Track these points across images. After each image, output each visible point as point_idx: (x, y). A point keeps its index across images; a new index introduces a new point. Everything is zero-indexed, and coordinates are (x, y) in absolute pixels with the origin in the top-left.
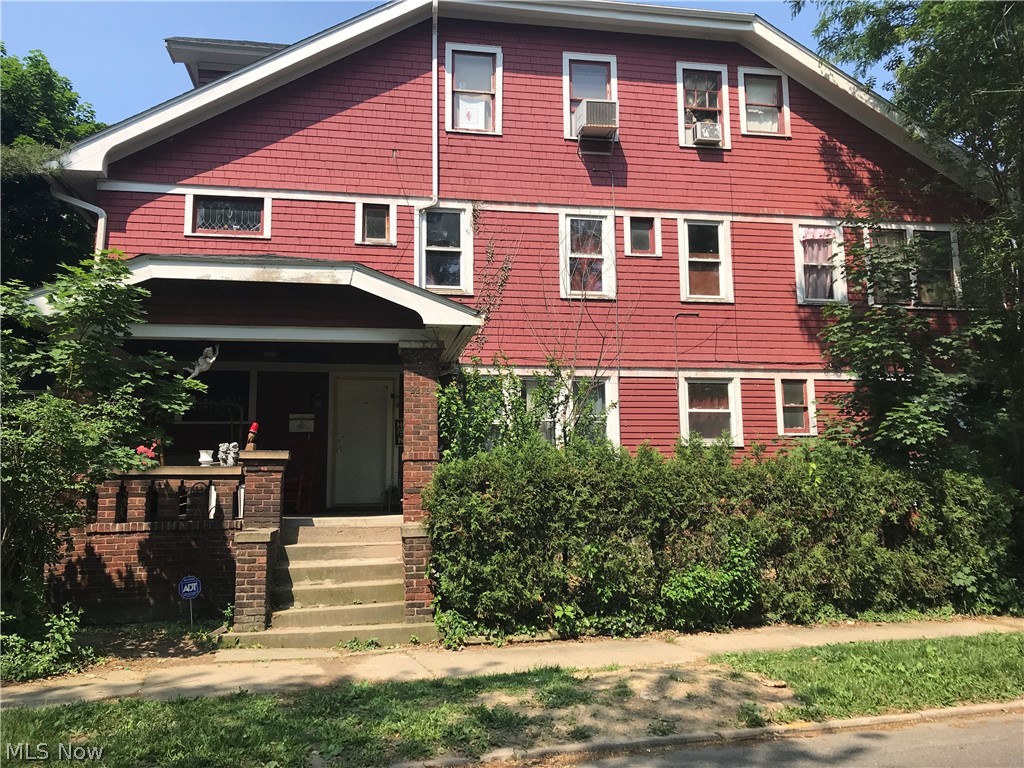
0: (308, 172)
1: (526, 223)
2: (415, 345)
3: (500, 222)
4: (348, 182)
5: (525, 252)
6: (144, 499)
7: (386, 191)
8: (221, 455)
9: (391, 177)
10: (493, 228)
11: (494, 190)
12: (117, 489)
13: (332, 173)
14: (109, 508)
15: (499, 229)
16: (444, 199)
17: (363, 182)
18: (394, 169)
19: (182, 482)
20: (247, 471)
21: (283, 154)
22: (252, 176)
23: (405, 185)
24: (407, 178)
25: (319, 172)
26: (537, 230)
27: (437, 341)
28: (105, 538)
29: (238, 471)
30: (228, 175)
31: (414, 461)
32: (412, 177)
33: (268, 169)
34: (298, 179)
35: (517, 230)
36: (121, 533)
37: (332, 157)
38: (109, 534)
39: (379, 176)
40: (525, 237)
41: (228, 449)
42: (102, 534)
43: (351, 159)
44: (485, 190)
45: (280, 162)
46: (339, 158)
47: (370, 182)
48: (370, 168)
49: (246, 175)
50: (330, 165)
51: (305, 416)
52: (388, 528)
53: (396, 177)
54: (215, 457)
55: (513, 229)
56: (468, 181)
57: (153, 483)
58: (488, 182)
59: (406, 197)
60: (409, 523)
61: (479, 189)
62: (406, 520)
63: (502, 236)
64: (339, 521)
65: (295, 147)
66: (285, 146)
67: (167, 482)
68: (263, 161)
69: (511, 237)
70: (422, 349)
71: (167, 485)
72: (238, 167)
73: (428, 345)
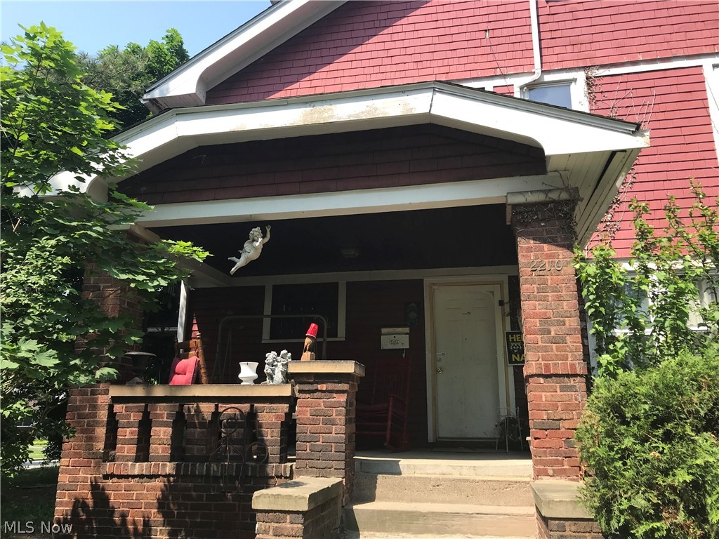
0: (394, 68)
1: (658, 82)
2: (532, 198)
3: (624, 86)
4: (436, 71)
5: (661, 116)
6: (170, 430)
7: (480, 74)
8: (267, 369)
9: (485, 58)
10: (615, 95)
11: (612, 52)
12: (139, 416)
13: (420, 66)
14: (128, 442)
15: (622, 94)
16: (549, 72)
17: (453, 69)
18: (487, 50)
19: (217, 407)
20: (300, 391)
21: (369, 55)
22: (338, 81)
23: (502, 64)
24: (503, 56)
25: (406, 67)
26: (674, 89)
27: (567, 189)
28: (123, 483)
29: (286, 391)
30: (315, 83)
31: (546, 376)
32: (510, 55)
33: (353, 72)
34: (384, 76)
35: (647, 92)
36: (141, 476)
37: (418, 50)
38: (127, 477)
39: (471, 59)
40: (659, 99)
41: (275, 360)
42: (120, 477)
43: (439, 47)
44: (599, 53)
45: (365, 63)
46: (427, 49)
47: (461, 68)
48: (459, 53)
49: (332, 81)
50: (417, 58)
51: (400, 330)
52: (510, 483)
53: (491, 57)
54: (260, 370)
55: (640, 93)
56: (576, 48)
57: (181, 407)
58: (603, 45)
59: (504, 76)
60: (546, 481)
61: (592, 54)
62: (539, 474)
63: (627, 103)
64: (437, 466)
65: (381, 46)
66: (370, 47)
67: (198, 406)
68: (348, 65)
69: (641, 101)
70: (544, 204)
71: (198, 411)
72: (323, 75)
73: (554, 196)
